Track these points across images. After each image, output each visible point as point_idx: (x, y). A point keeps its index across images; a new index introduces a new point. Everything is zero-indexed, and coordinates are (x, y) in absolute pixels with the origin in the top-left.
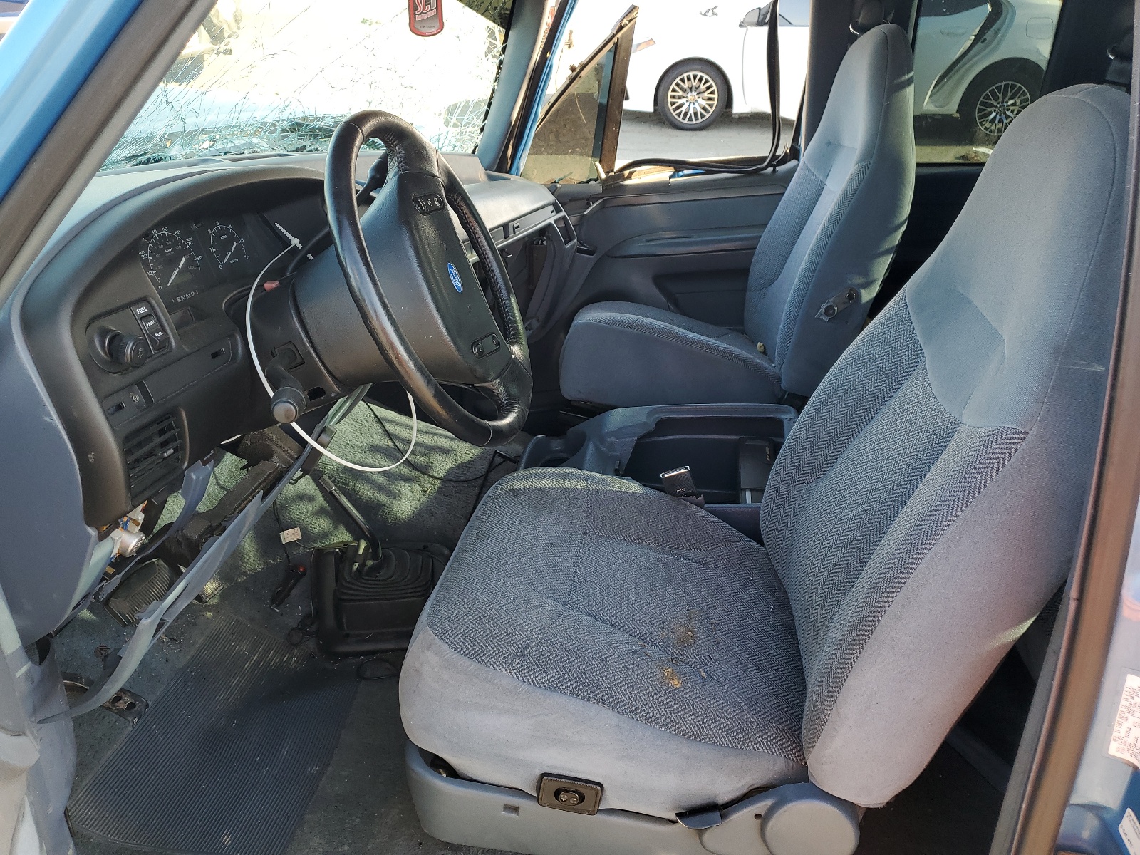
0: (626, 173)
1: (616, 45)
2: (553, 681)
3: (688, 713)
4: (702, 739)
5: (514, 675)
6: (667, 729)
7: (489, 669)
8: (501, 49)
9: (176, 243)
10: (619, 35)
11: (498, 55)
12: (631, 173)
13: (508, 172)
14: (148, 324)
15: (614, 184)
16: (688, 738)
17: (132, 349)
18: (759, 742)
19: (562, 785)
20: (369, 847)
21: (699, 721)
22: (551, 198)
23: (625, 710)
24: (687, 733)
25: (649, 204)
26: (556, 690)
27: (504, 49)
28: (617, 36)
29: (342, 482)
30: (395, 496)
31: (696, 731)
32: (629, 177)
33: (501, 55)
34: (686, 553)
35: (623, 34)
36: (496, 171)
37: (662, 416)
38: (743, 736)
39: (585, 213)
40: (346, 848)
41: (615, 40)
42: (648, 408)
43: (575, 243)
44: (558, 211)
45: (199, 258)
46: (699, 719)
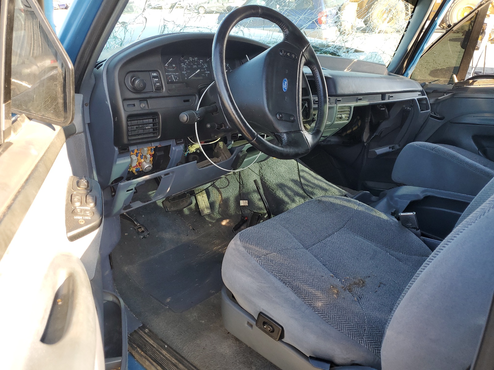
0: (471, 81)
1: (477, 14)
2: (274, 271)
3: (333, 311)
4: (334, 326)
5: (258, 261)
6: (319, 313)
7: (249, 255)
8: (410, 15)
9: (199, 64)
10: (479, 9)
11: (409, 19)
12: (474, 82)
13: (403, 75)
14: (156, 80)
15: (462, 87)
16: (327, 322)
17: (138, 82)
18: (364, 340)
19: (266, 321)
20: (211, 325)
21: (337, 317)
22: (420, 88)
23: (301, 296)
24: (327, 320)
25: (480, 98)
26: (273, 275)
27: (412, 16)
28: (477, 10)
29: (272, 189)
30: (293, 201)
31: (333, 321)
32: (472, 84)
33: (410, 19)
34: (392, 252)
35: (481, 9)
36: (395, 74)
37: (429, 194)
38: (356, 334)
39: (439, 98)
40: (203, 322)
41: (476, 11)
42: (424, 189)
43: (429, 111)
44: (423, 94)
45: (208, 72)
46: (337, 316)
